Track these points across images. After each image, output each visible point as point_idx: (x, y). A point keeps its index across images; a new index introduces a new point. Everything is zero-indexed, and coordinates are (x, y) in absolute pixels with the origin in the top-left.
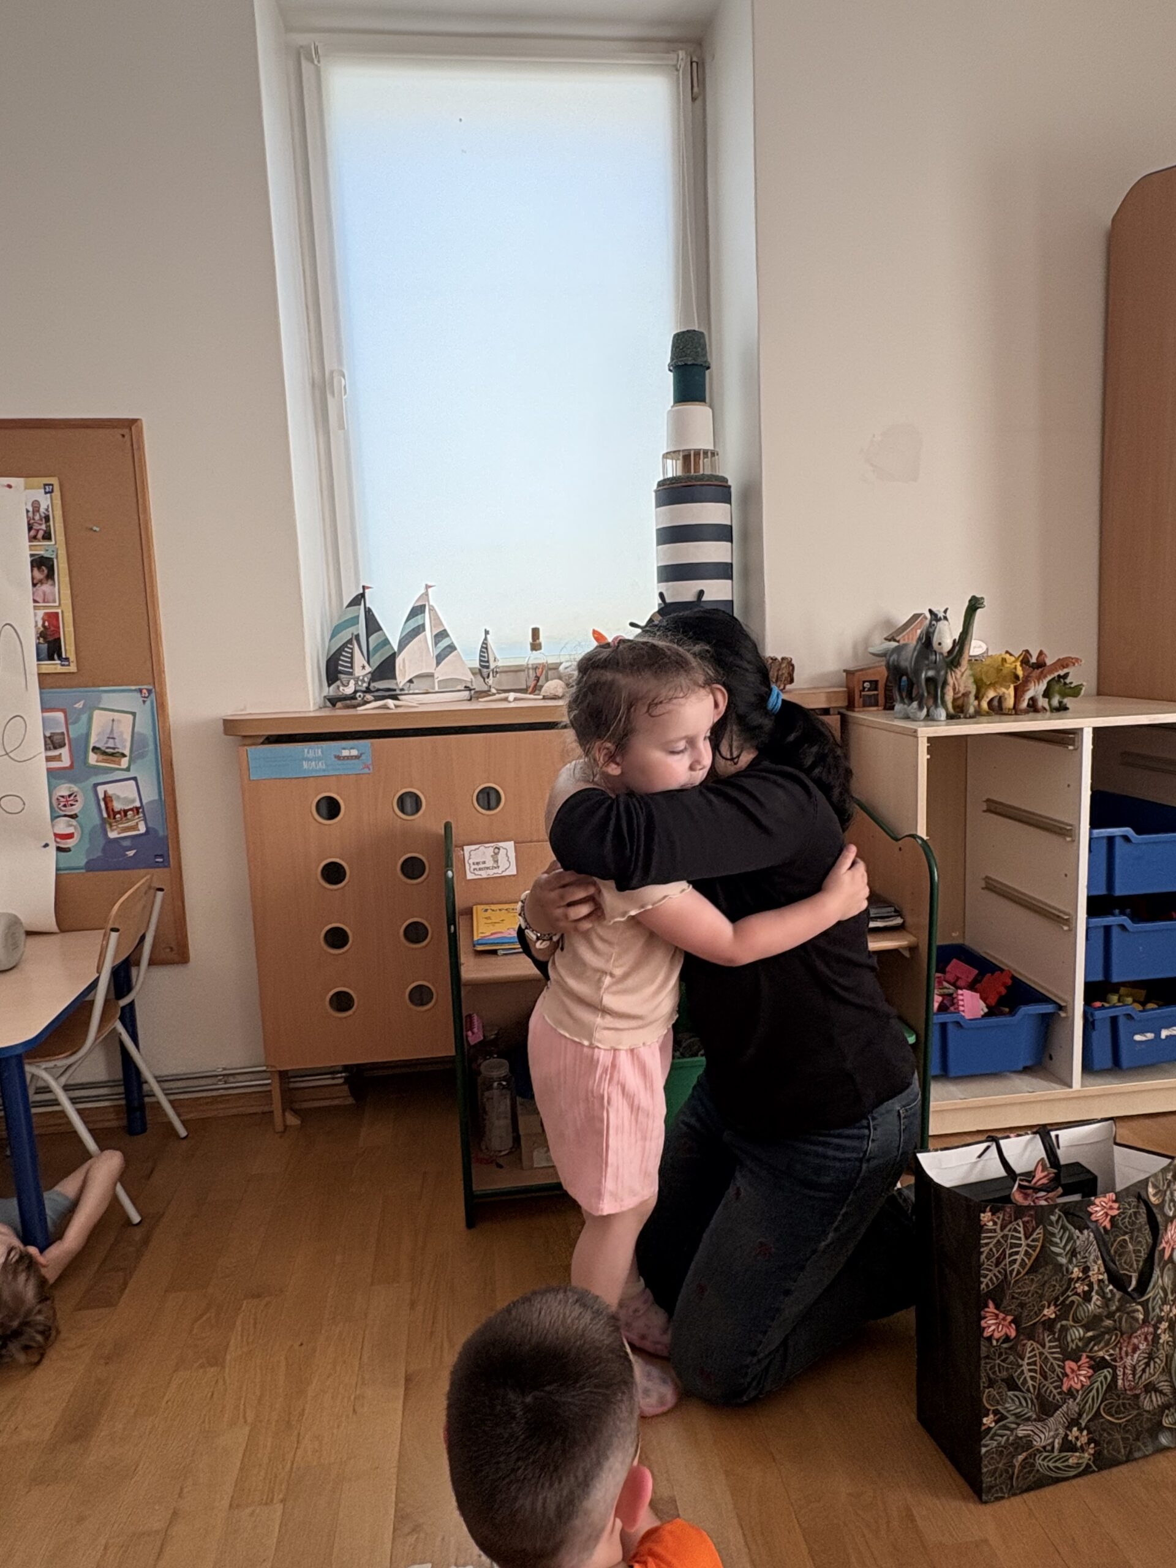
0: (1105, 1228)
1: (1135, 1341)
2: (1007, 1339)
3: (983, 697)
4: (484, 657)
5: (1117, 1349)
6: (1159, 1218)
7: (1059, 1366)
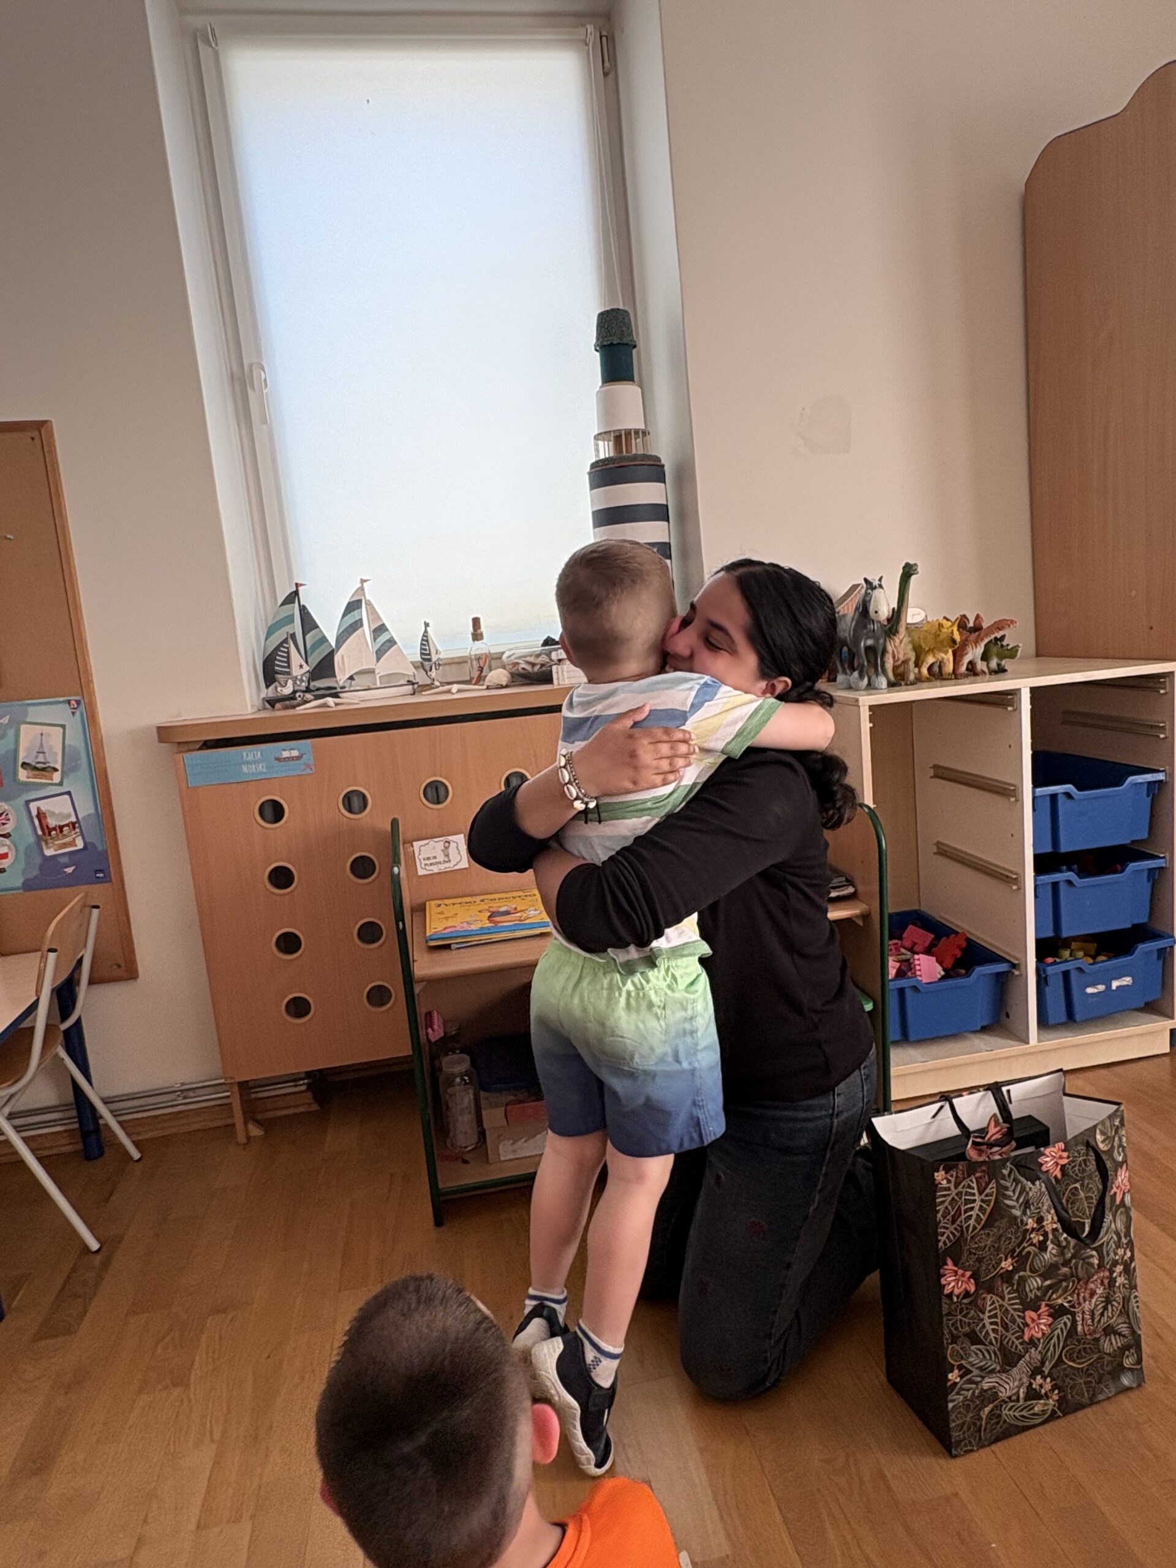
0: (1056, 1177)
1: (1092, 1286)
2: (967, 1294)
3: (922, 663)
4: (425, 650)
5: (1075, 1296)
6: (1109, 1164)
7: (1019, 1316)
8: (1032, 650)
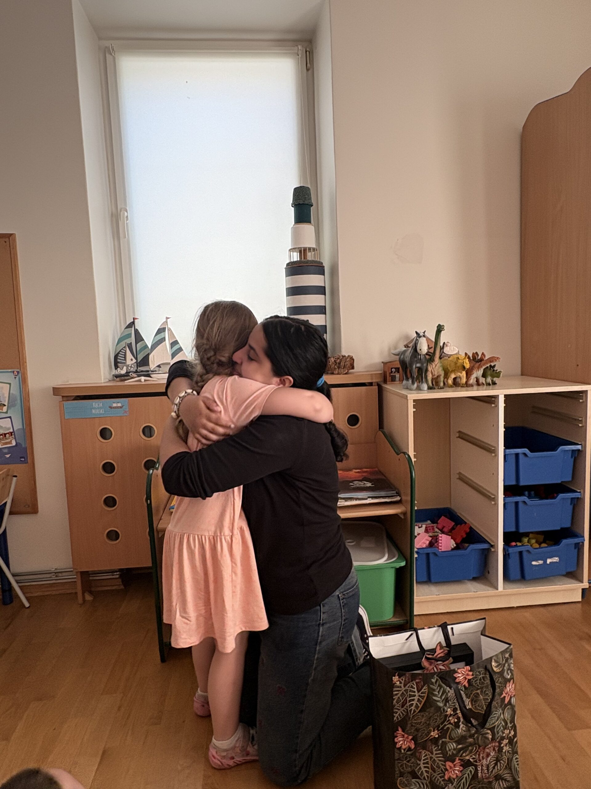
0: (465, 686)
1: (488, 750)
2: (409, 749)
3: (449, 378)
5: (477, 755)
6: (500, 680)
7: (442, 764)
8: (520, 372)
